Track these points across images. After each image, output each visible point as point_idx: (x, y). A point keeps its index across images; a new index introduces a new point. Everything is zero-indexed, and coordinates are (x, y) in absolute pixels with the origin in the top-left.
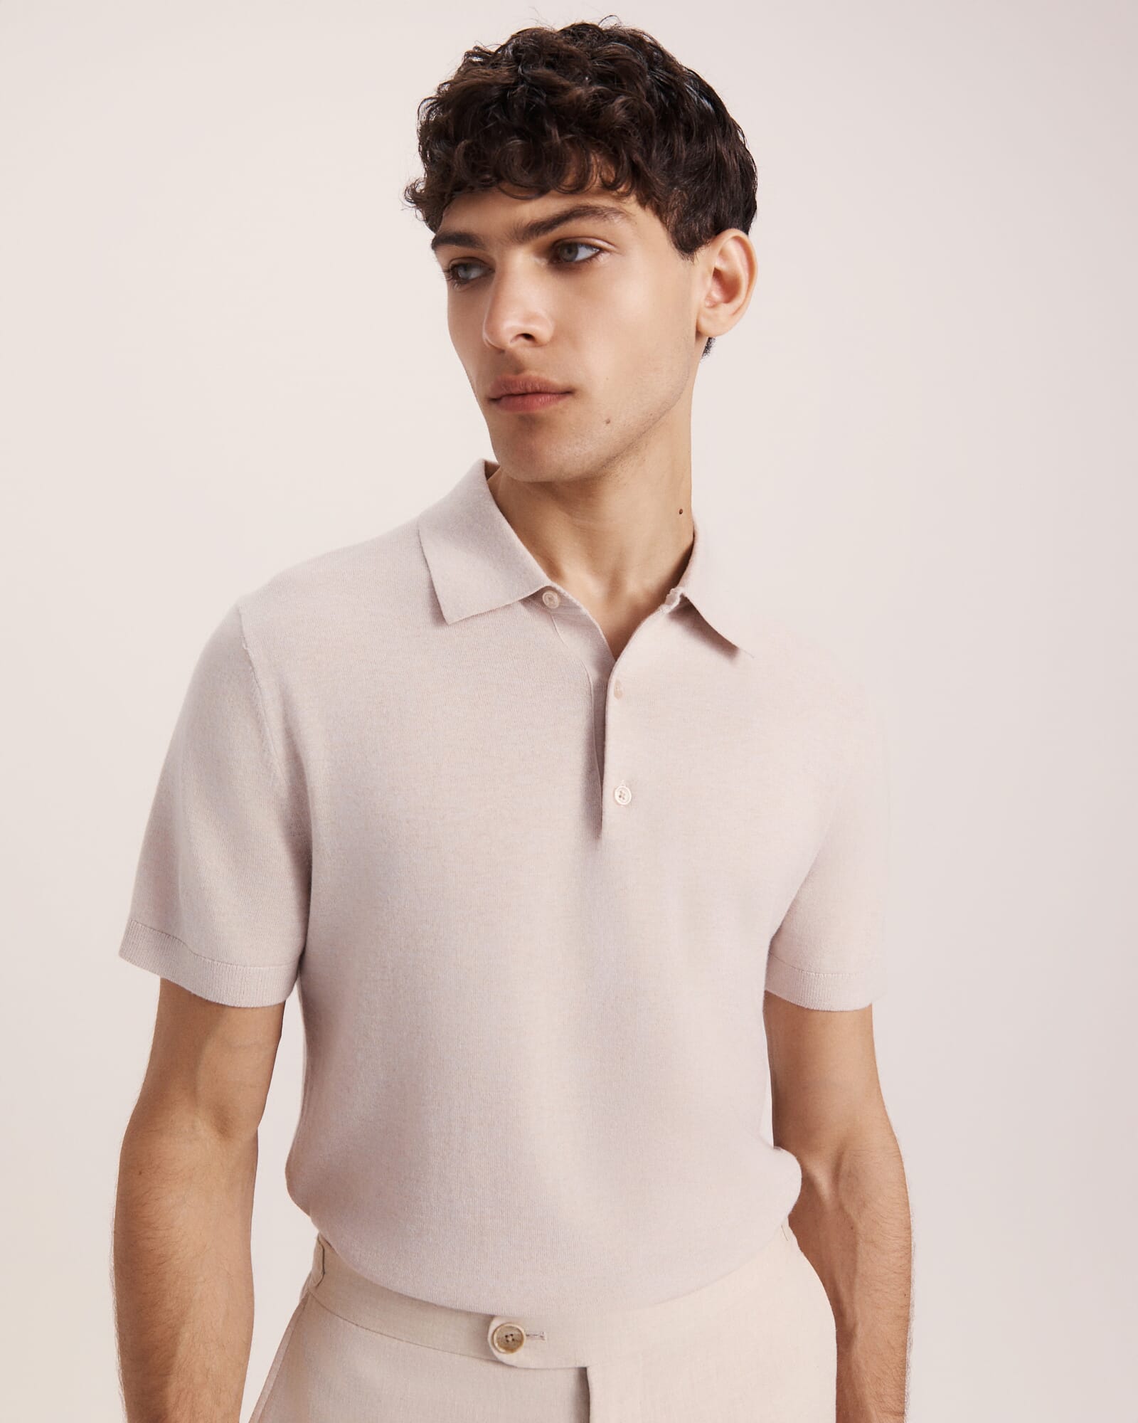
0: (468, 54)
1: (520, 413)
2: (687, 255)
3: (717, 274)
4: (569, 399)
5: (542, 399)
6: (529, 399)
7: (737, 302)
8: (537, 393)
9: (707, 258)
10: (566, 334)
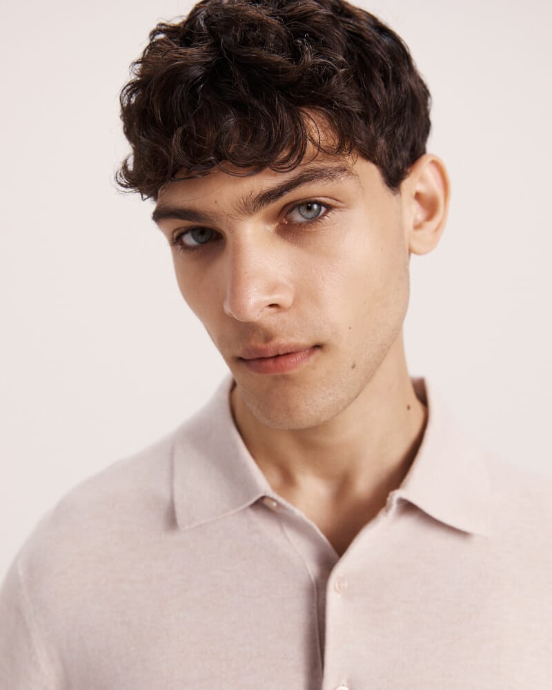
0: (154, 33)
1: (273, 374)
2: (395, 189)
3: (418, 196)
4: (318, 353)
5: (293, 360)
6: (282, 361)
7: (437, 219)
8: (287, 354)
9: (410, 185)
10: (306, 294)
